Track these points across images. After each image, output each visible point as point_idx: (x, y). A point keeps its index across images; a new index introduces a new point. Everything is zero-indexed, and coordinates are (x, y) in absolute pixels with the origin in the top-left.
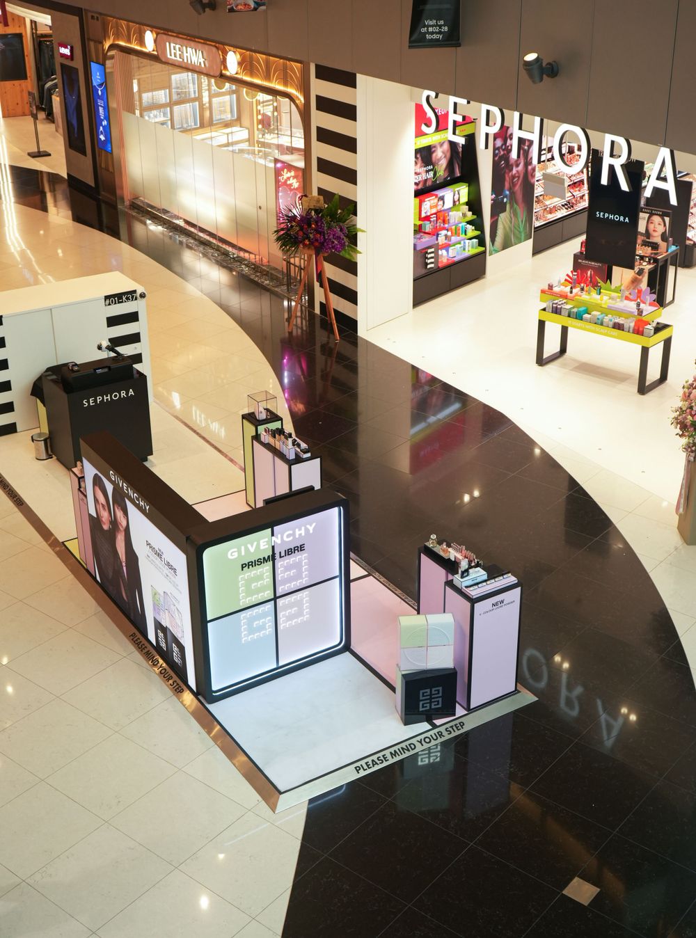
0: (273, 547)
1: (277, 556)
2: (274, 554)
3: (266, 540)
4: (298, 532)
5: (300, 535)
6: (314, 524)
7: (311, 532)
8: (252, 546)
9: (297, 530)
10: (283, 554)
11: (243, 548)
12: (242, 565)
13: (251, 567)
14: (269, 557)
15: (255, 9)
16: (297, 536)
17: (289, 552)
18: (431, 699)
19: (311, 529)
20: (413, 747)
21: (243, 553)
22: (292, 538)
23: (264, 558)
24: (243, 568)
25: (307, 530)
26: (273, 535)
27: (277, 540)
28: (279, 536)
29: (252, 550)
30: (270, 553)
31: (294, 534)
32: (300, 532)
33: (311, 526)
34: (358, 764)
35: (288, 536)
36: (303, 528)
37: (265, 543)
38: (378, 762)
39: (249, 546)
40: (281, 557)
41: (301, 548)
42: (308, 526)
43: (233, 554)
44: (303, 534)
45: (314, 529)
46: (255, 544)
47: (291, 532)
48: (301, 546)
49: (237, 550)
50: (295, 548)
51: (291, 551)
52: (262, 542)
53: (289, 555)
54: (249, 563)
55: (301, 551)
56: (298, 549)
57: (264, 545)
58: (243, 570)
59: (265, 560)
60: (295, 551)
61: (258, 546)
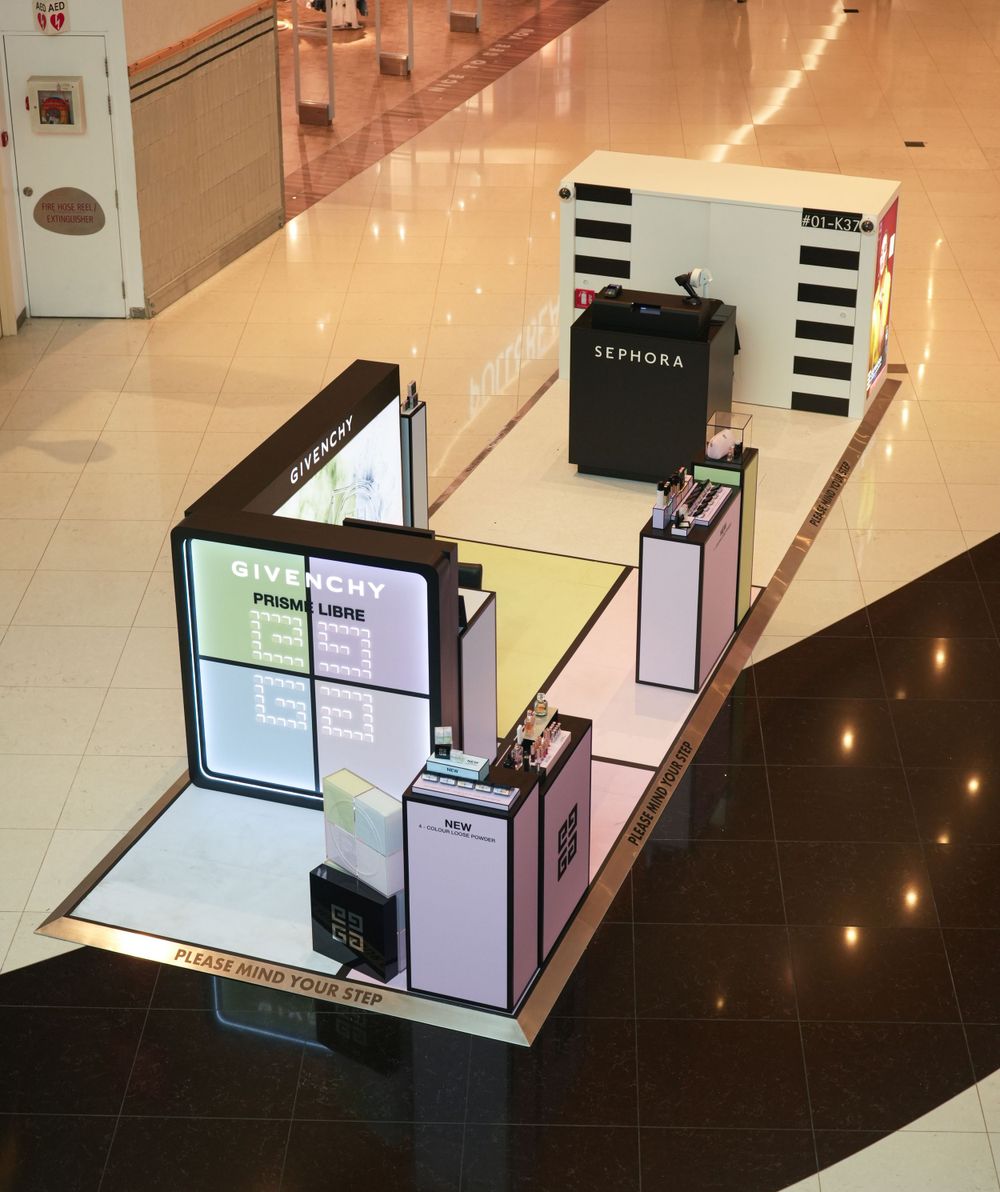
0: (308, 591)
1: (315, 608)
2: (309, 601)
3: (297, 572)
4: (351, 588)
5: (356, 592)
6: (382, 586)
7: (377, 596)
8: (272, 572)
9: (351, 582)
10: (325, 609)
11: (256, 567)
12: (255, 594)
13: (269, 603)
14: (300, 602)
16: (351, 592)
17: (336, 612)
18: (347, 928)
19: (377, 591)
20: (279, 978)
21: (257, 576)
22: (340, 590)
23: (292, 601)
24: (256, 600)
25: (368, 590)
26: (307, 569)
27: (317, 583)
28: (319, 576)
29: (273, 578)
30: (304, 599)
31: (345, 585)
32: (356, 587)
33: (377, 586)
34: (187, 948)
35: (335, 584)
36: (361, 583)
37: (295, 578)
38: (214, 964)
39: (267, 568)
40: (321, 613)
41: (358, 615)
42: (371, 585)
43: (241, 569)
44: (362, 594)
45: (381, 593)
46: (277, 570)
47: (340, 580)
48: (357, 611)
49: (245, 565)
50: (346, 609)
51: (340, 612)
52: (288, 572)
53: (335, 615)
54: (266, 596)
55: (357, 619)
56: (352, 614)
57: (292, 580)
58: (256, 602)
59: (293, 605)
60: (346, 614)
61: (282, 576)
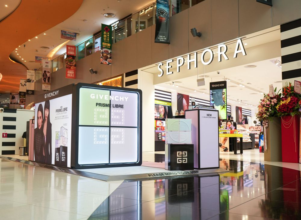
0: (110, 101)
1: (112, 106)
2: (110, 104)
3: (108, 96)
4: (121, 99)
5: (122, 100)
6: (128, 98)
7: (126, 101)
9: (120, 97)
10: (114, 106)
11: (97, 95)
12: (97, 103)
13: (100, 106)
14: (108, 104)
15: (108, 64)
16: (120, 100)
17: (117, 106)
18: (182, 157)
19: (126, 99)
21: (97, 98)
22: (118, 100)
23: (106, 104)
24: (97, 105)
25: (124, 99)
26: (110, 95)
27: (112, 98)
28: (113, 96)
29: (101, 98)
30: (109, 103)
31: (119, 98)
32: (122, 99)
34: (150, 174)
35: (117, 98)
36: (123, 97)
37: (107, 97)
38: (159, 175)
39: (100, 95)
40: (113, 107)
41: (122, 106)
42: (125, 98)
43: (93, 96)
44: (123, 100)
46: (103, 96)
47: (118, 97)
48: (122, 105)
49: (94, 95)
50: (119, 105)
51: (118, 106)
52: (105, 96)
53: (116, 107)
54: (99, 104)
55: (122, 108)
56: (120, 107)
57: (106, 98)
58: (96, 106)
59: (106, 105)
60: (119, 106)
61: (104, 97)
